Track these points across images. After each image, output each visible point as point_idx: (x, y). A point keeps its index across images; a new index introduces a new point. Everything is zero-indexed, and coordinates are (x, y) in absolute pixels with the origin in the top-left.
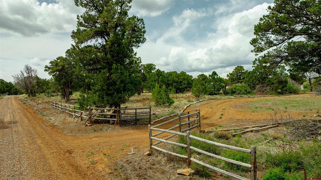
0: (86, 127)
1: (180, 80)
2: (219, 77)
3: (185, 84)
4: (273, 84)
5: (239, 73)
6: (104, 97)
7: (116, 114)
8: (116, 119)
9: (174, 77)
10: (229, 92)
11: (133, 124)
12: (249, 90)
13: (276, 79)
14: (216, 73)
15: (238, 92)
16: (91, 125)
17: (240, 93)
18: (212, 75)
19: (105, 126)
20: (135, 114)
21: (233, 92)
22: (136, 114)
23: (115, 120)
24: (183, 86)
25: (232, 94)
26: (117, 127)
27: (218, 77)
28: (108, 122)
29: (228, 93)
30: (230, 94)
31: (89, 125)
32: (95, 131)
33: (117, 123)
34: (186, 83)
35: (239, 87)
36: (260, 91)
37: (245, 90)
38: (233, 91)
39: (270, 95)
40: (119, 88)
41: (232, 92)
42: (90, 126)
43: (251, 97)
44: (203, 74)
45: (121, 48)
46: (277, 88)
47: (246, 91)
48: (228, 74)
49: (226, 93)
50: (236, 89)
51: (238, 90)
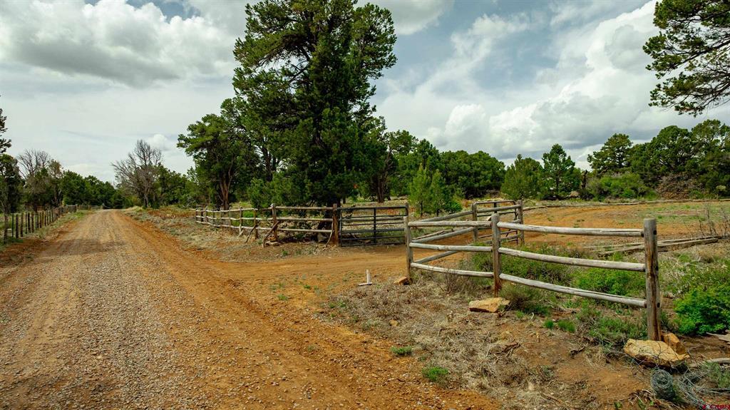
2: (569, 158)
4: (704, 171)
5: (619, 151)
6: (305, 181)
7: (332, 220)
8: (331, 231)
9: (460, 162)
10: (593, 192)
11: (369, 243)
12: (642, 187)
13: (712, 161)
14: (561, 150)
15: (614, 194)
17: (620, 195)
18: (552, 154)
20: (372, 221)
21: (603, 194)
22: (375, 220)
23: (329, 233)
25: (599, 198)
26: (334, 248)
27: (567, 158)
28: (314, 237)
29: (590, 195)
30: (596, 198)
31: (272, 243)
32: (287, 254)
33: (333, 241)
34: (490, 175)
35: (618, 181)
36: (669, 190)
37: (632, 189)
38: (602, 190)
39: (697, 198)
40: (337, 161)
41: (601, 194)
42: (275, 245)
43: (649, 203)
45: (340, 72)
46: (716, 182)
47: (635, 189)
48: (592, 154)
49: (586, 196)
50: (610, 186)
51: (615, 187)
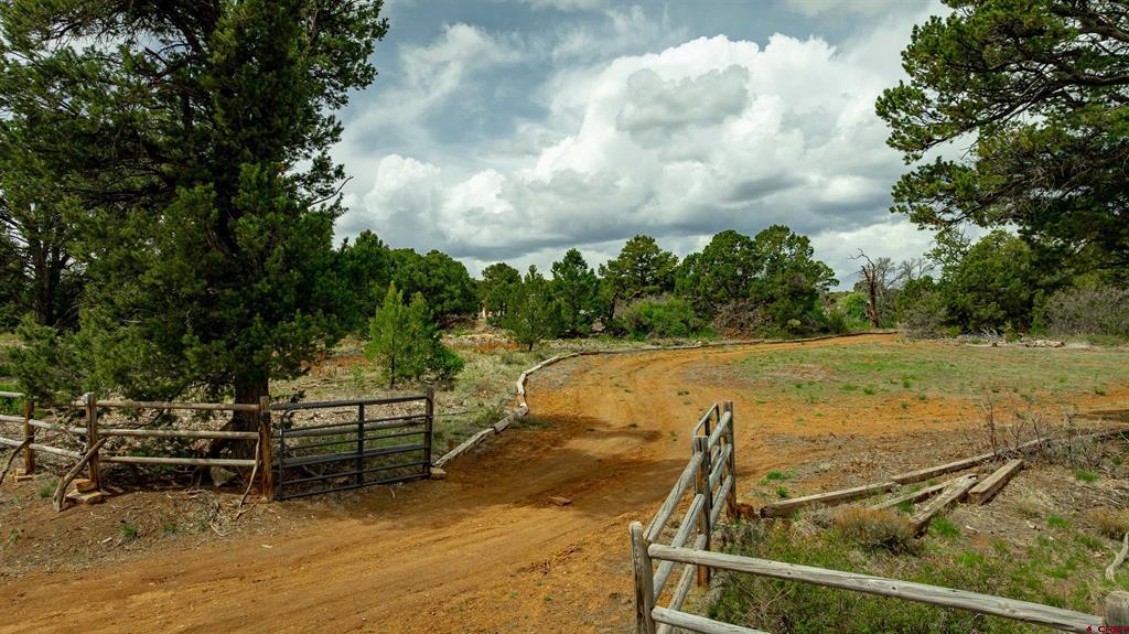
0: (73, 516)
1: (435, 281)
2: (591, 272)
3: (452, 299)
4: (772, 299)
5: (642, 261)
7: (255, 435)
8: (253, 462)
9: (412, 270)
10: (626, 326)
11: (346, 483)
12: (694, 321)
13: (783, 283)
14: (580, 258)
15: (658, 329)
16: (102, 500)
17: (667, 332)
18: (567, 265)
19: (193, 506)
20: (354, 431)
21: (642, 329)
24: (446, 303)
25: (636, 335)
28: (204, 477)
29: (623, 329)
30: (632, 335)
31: (86, 497)
32: (133, 535)
34: (458, 291)
35: (661, 310)
36: (731, 323)
37: (682, 322)
38: (641, 323)
39: (766, 337)
40: (273, 294)
41: (638, 329)
42: (93, 502)
43: (713, 346)
44: (504, 265)
46: (787, 316)
47: (685, 322)
48: (605, 264)
49: (617, 332)
50: (650, 317)
51: (659, 319)
